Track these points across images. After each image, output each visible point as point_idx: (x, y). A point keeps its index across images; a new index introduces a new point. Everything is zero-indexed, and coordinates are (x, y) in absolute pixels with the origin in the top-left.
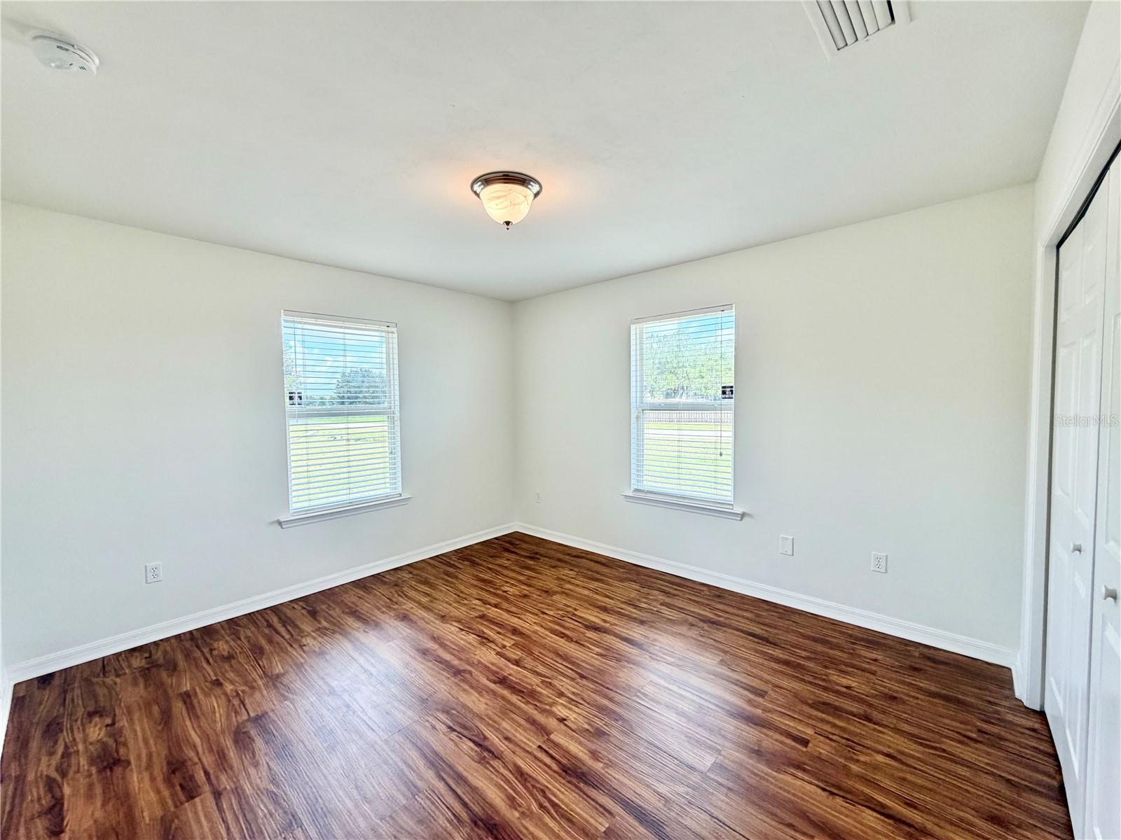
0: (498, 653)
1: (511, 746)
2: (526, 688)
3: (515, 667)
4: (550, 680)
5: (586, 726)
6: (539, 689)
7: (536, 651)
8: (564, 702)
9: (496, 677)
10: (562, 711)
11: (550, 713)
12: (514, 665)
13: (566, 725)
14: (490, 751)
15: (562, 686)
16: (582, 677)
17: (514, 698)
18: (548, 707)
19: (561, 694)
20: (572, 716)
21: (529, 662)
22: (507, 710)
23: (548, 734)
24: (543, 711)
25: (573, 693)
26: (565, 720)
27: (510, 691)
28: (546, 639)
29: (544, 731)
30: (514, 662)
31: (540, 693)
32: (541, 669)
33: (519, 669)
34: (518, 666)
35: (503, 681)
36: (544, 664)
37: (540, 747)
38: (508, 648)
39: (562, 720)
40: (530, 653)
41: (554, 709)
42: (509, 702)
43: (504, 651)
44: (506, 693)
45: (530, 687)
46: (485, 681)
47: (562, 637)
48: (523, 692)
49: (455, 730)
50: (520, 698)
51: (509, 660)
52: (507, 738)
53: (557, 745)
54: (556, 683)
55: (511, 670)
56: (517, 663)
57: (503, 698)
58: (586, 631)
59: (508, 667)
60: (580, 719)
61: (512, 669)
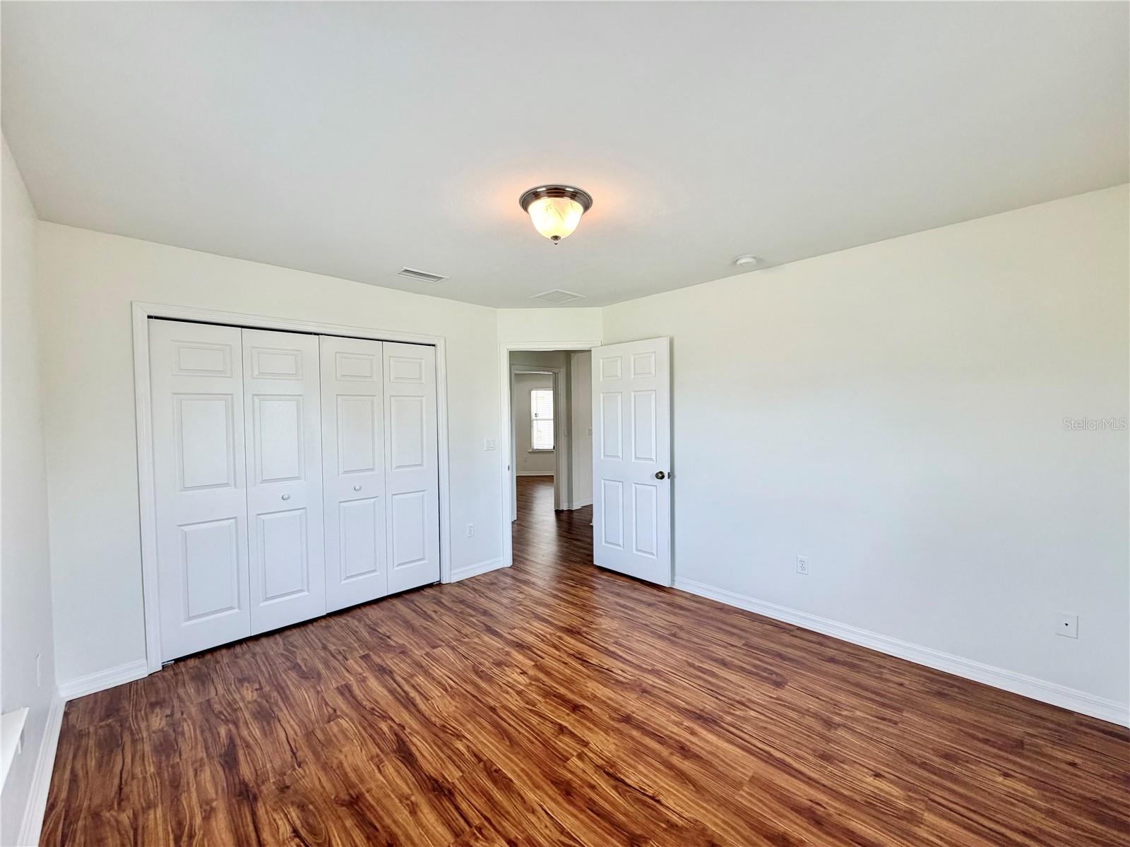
0: (586, 744)
1: (563, 660)
2: (553, 700)
3: (564, 724)
4: (527, 706)
5: (506, 669)
6: (539, 698)
7: (538, 749)
8: (519, 686)
9: (582, 712)
10: (523, 680)
11: (531, 678)
12: (566, 727)
13: (521, 670)
14: (577, 658)
15: (516, 700)
16: (493, 709)
17: (562, 691)
18: (533, 683)
19: (519, 693)
20: (515, 676)
21: (548, 730)
22: (568, 683)
23: (536, 665)
24: (538, 680)
25: (507, 693)
26: (521, 673)
27: (567, 697)
28: (523, 770)
29: (539, 667)
30: (565, 731)
31: (539, 695)
32: (534, 720)
33: (559, 721)
34: (560, 725)
35: (575, 708)
36: (530, 727)
37: (543, 659)
38: (575, 754)
39: (524, 673)
40: (546, 744)
41: (528, 681)
42: (567, 688)
43: (579, 748)
44: (570, 696)
45: (547, 700)
46: (595, 709)
47: (498, 771)
48: (554, 696)
49: (606, 669)
50: (558, 691)
51: (573, 735)
52: (566, 664)
53: (532, 660)
54: (522, 704)
55: (567, 720)
56: (562, 730)
57: (572, 691)
58: (457, 782)
59: (570, 724)
60: (509, 673)
61: (565, 721)
